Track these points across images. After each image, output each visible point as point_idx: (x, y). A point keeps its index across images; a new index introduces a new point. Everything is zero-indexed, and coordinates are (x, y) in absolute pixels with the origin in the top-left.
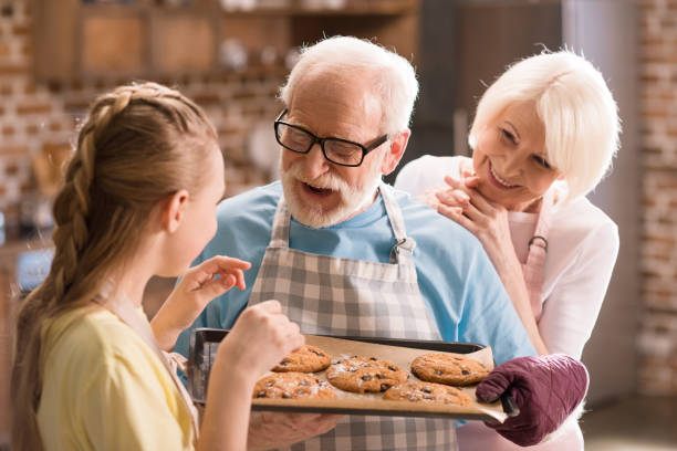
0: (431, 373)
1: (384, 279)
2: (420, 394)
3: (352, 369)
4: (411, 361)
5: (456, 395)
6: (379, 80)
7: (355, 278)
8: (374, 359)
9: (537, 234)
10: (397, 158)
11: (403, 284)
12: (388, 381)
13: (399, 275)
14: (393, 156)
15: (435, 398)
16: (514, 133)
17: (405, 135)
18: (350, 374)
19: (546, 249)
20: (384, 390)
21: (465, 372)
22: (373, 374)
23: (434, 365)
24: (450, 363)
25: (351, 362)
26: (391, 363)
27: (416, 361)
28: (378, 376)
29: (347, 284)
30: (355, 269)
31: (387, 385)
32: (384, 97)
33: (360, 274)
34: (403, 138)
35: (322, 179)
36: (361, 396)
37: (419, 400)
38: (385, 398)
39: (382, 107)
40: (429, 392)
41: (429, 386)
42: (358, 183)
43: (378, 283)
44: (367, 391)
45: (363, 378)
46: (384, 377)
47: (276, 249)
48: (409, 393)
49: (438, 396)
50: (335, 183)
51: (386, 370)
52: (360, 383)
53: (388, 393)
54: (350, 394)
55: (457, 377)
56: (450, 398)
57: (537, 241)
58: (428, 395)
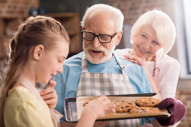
0: (142, 104)
1: (120, 79)
2: (141, 111)
3: (117, 105)
4: (135, 101)
5: (152, 110)
6: (113, 15)
7: (112, 79)
8: (124, 101)
9: (156, 67)
10: (119, 40)
11: (125, 81)
12: (129, 108)
13: (124, 78)
14: (118, 40)
15: (146, 112)
16: (146, 35)
17: (121, 32)
18: (117, 107)
19: (159, 71)
20: (129, 111)
21: (153, 103)
22: (124, 106)
23: (142, 101)
24: (148, 100)
25: (116, 103)
26: (129, 102)
27: (137, 100)
28: (126, 107)
29: (109, 81)
30: (111, 76)
31: (129, 109)
32: (115, 20)
33: (113, 78)
34: (121, 34)
35: (98, 48)
36: (122, 114)
37: (141, 113)
38: (130, 113)
39: (115, 24)
40: (144, 110)
41: (143, 108)
42: (109, 49)
43: (118, 81)
44: (124, 112)
45: (122, 108)
46: (128, 107)
47: (84, 73)
48: (137, 111)
49: (147, 111)
50: (102, 49)
51: (128, 104)
52: (121, 109)
53: (131, 111)
54: (118, 113)
55: (151, 104)
56: (151, 111)
57: (156, 69)
58: (143, 111)
